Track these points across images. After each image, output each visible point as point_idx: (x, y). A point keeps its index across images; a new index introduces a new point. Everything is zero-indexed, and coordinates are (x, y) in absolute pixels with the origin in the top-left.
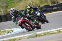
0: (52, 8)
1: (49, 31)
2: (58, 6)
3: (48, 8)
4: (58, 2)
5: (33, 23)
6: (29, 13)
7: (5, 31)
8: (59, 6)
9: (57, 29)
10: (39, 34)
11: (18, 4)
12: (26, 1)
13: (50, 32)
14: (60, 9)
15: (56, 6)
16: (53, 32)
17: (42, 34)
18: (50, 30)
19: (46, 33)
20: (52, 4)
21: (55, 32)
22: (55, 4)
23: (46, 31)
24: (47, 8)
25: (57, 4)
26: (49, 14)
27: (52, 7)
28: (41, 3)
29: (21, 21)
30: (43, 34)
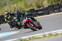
1: (34, 36)
2: (43, 10)
4: (43, 6)
6: (7, 18)
8: (45, 10)
9: (42, 34)
10: (24, 39)
11: (3, 8)
12: (11, 5)
13: (36, 36)
14: (45, 13)
15: (42, 10)
16: (38, 37)
17: (26, 39)
18: (35, 34)
19: (31, 38)
20: (37, 8)
21: (40, 36)
22: (41, 8)
23: (31, 36)
24: (32, 12)
25: (42, 8)
27: (37, 11)
28: (26, 7)
30: (28, 39)
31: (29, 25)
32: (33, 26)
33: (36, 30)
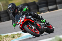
5: (42, 24)
7: (8, 35)
29: (22, 21)
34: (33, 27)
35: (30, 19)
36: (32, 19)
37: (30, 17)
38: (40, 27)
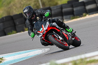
0: (85, 6)
3: (76, 7)
26: (79, 19)
31: (54, 37)
32: (62, 40)
33: (68, 49)
34: (60, 37)
35: (55, 26)
36: (58, 27)
37: (54, 24)
38: (67, 38)
